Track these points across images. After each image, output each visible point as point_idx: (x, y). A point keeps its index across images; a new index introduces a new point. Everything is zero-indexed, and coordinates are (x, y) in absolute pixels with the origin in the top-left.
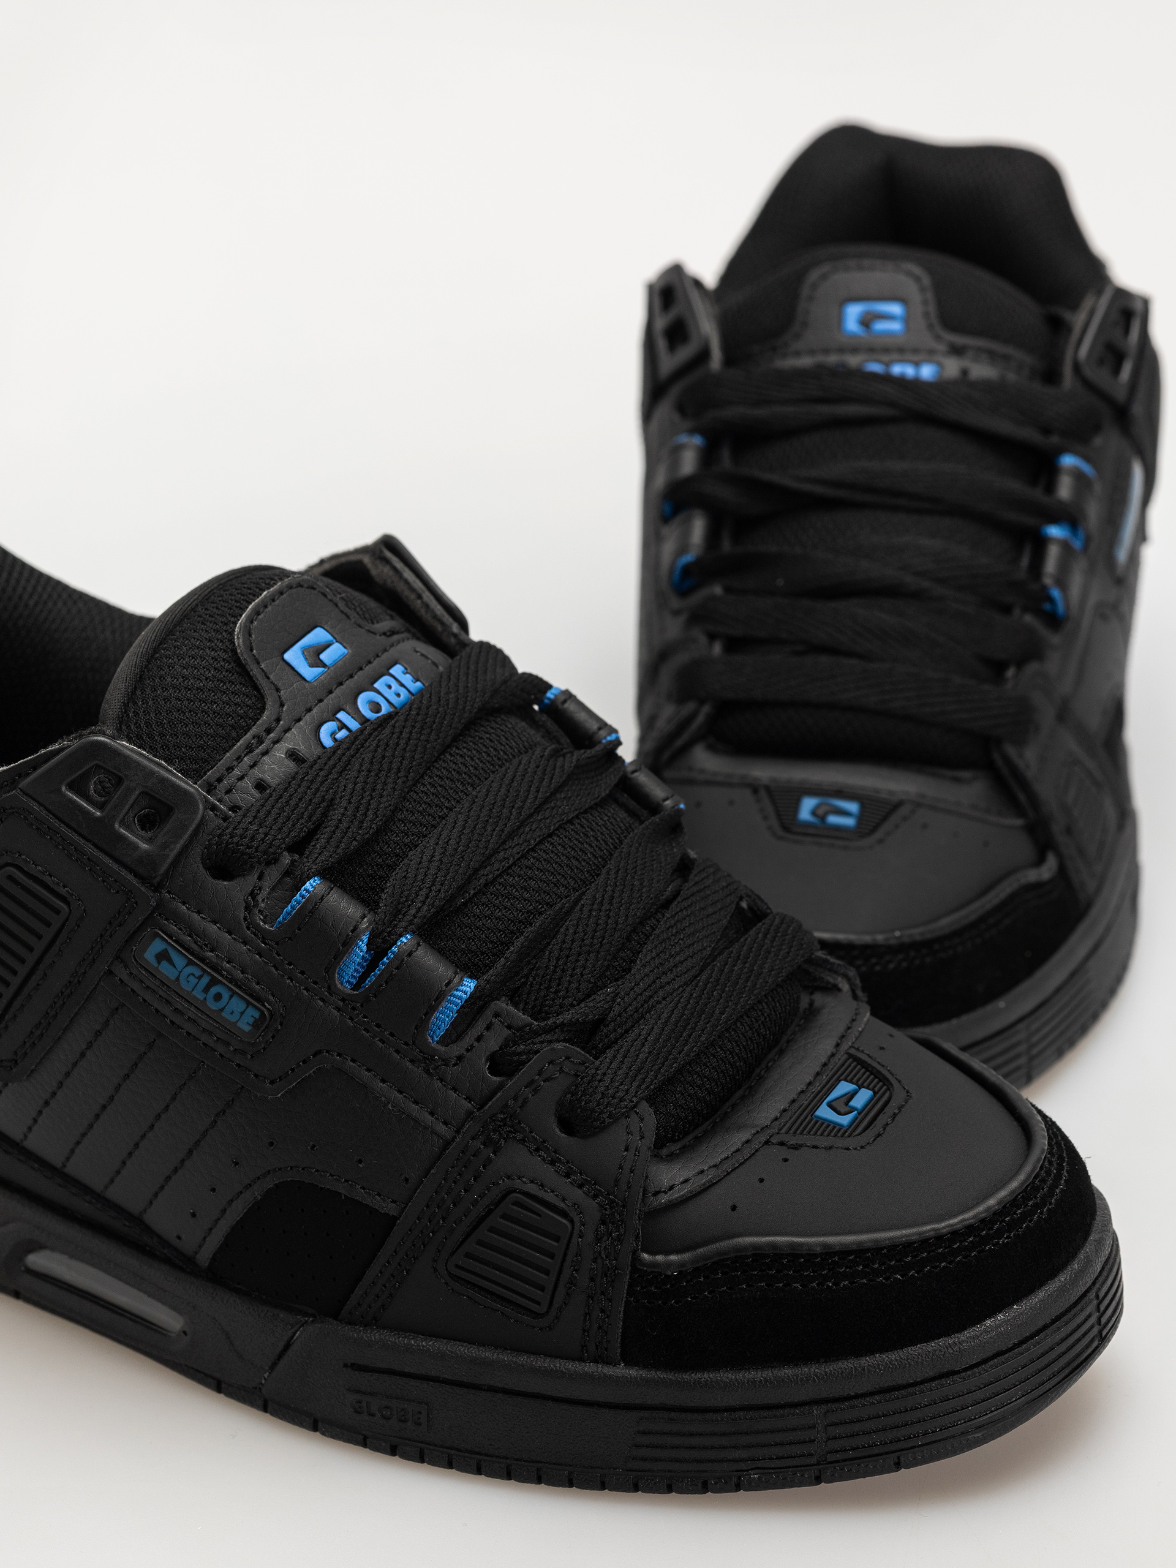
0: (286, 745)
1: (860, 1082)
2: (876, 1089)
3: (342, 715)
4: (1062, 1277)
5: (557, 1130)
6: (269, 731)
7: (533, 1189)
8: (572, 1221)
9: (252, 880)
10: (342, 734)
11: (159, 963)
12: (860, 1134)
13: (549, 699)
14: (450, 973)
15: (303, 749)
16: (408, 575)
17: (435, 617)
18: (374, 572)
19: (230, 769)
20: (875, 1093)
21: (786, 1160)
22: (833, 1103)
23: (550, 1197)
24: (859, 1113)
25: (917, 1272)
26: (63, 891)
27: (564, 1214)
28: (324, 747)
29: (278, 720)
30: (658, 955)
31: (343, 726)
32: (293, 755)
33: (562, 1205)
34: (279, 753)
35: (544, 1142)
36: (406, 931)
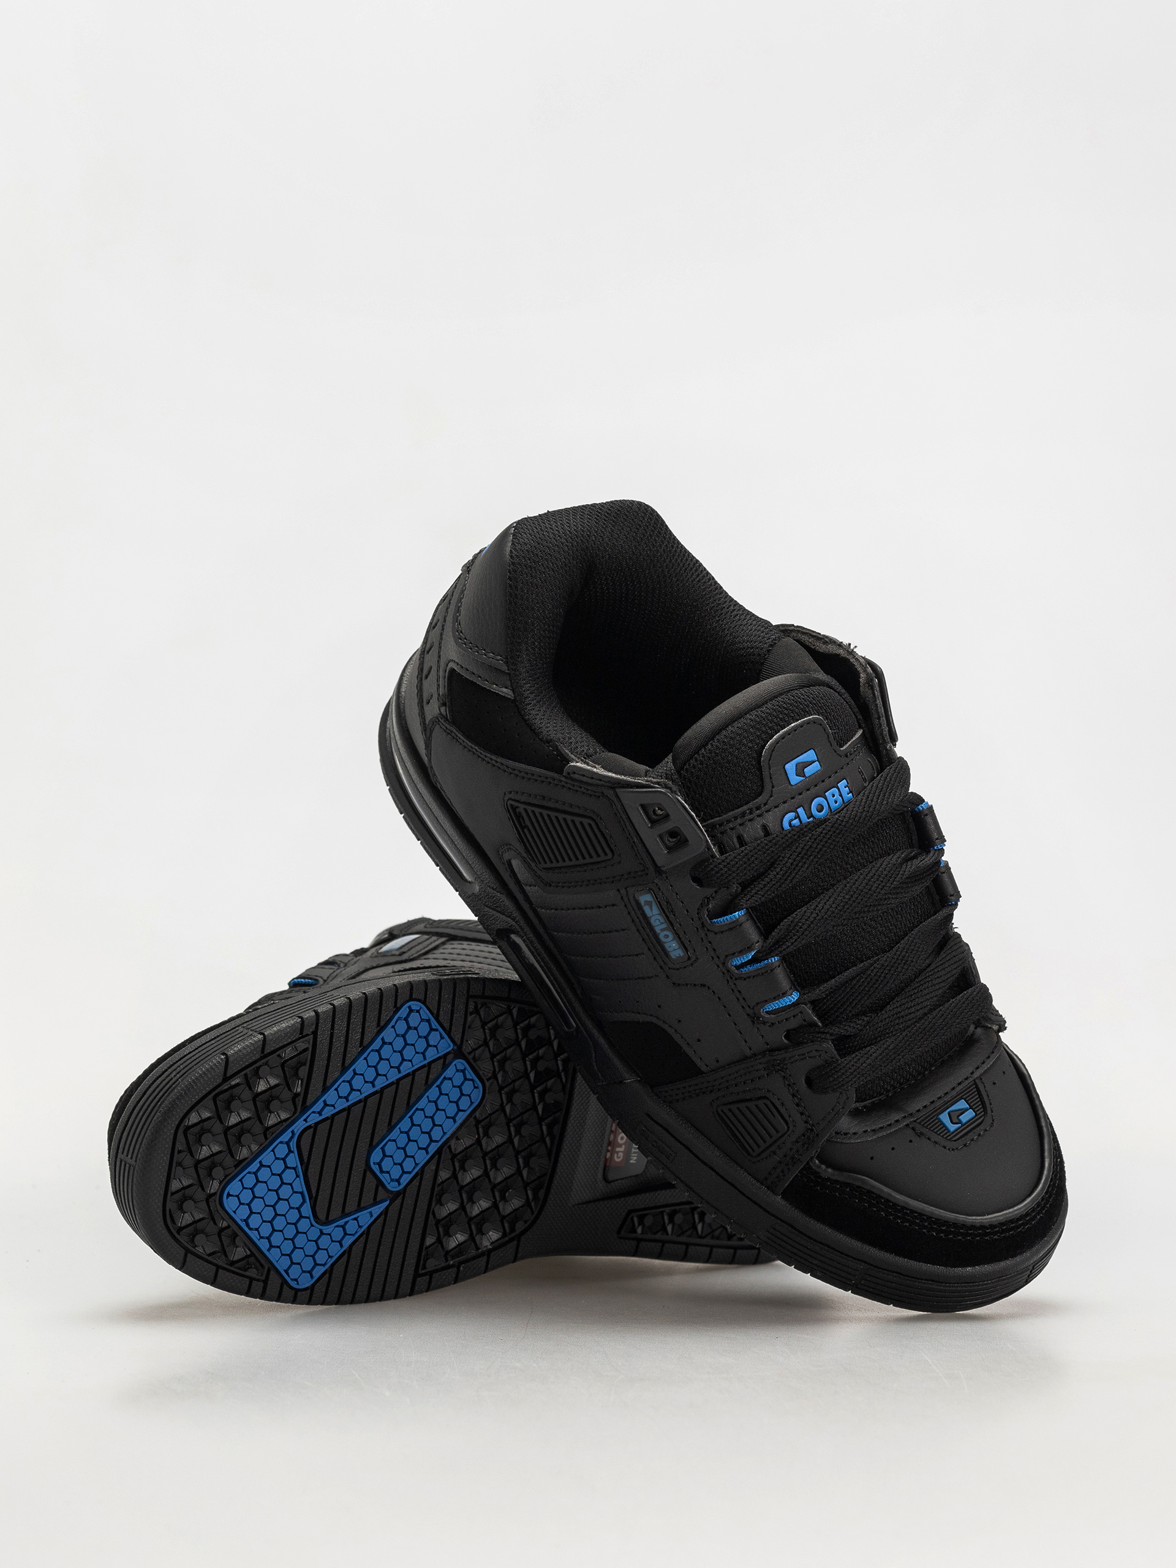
0: (763, 821)
1: (972, 1104)
2: (978, 1113)
3: (800, 811)
4: (1018, 1259)
5: (804, 1082)
6: (758, 808)
7: (778, 1104)
8: (788, 1127)
9: (709, 891)
10: (796, 822)
11: (645, 905)
12: (955, 1141)
13: (919, 809)
14: (788, 988)
15: (771, 826)
16: (879, 702)
17: (882, 734)
18: (862, 689)
19: (729, 821)
20: (976, 1115)
21: (911, 1141)
22: (951, 1113)
23: (782, 1110)
24: (962, 1126)
25: (945, 1236)
26: (613, 848)
27: (787, 1123)
28: (783, 829)
29: (765, 804)
30: (900, 1006)
31: (798, 817)
32: (765, 828)
33: (787, 1118)
34: (758, 824)
35: (794, 1084)
36: (777, 955)
